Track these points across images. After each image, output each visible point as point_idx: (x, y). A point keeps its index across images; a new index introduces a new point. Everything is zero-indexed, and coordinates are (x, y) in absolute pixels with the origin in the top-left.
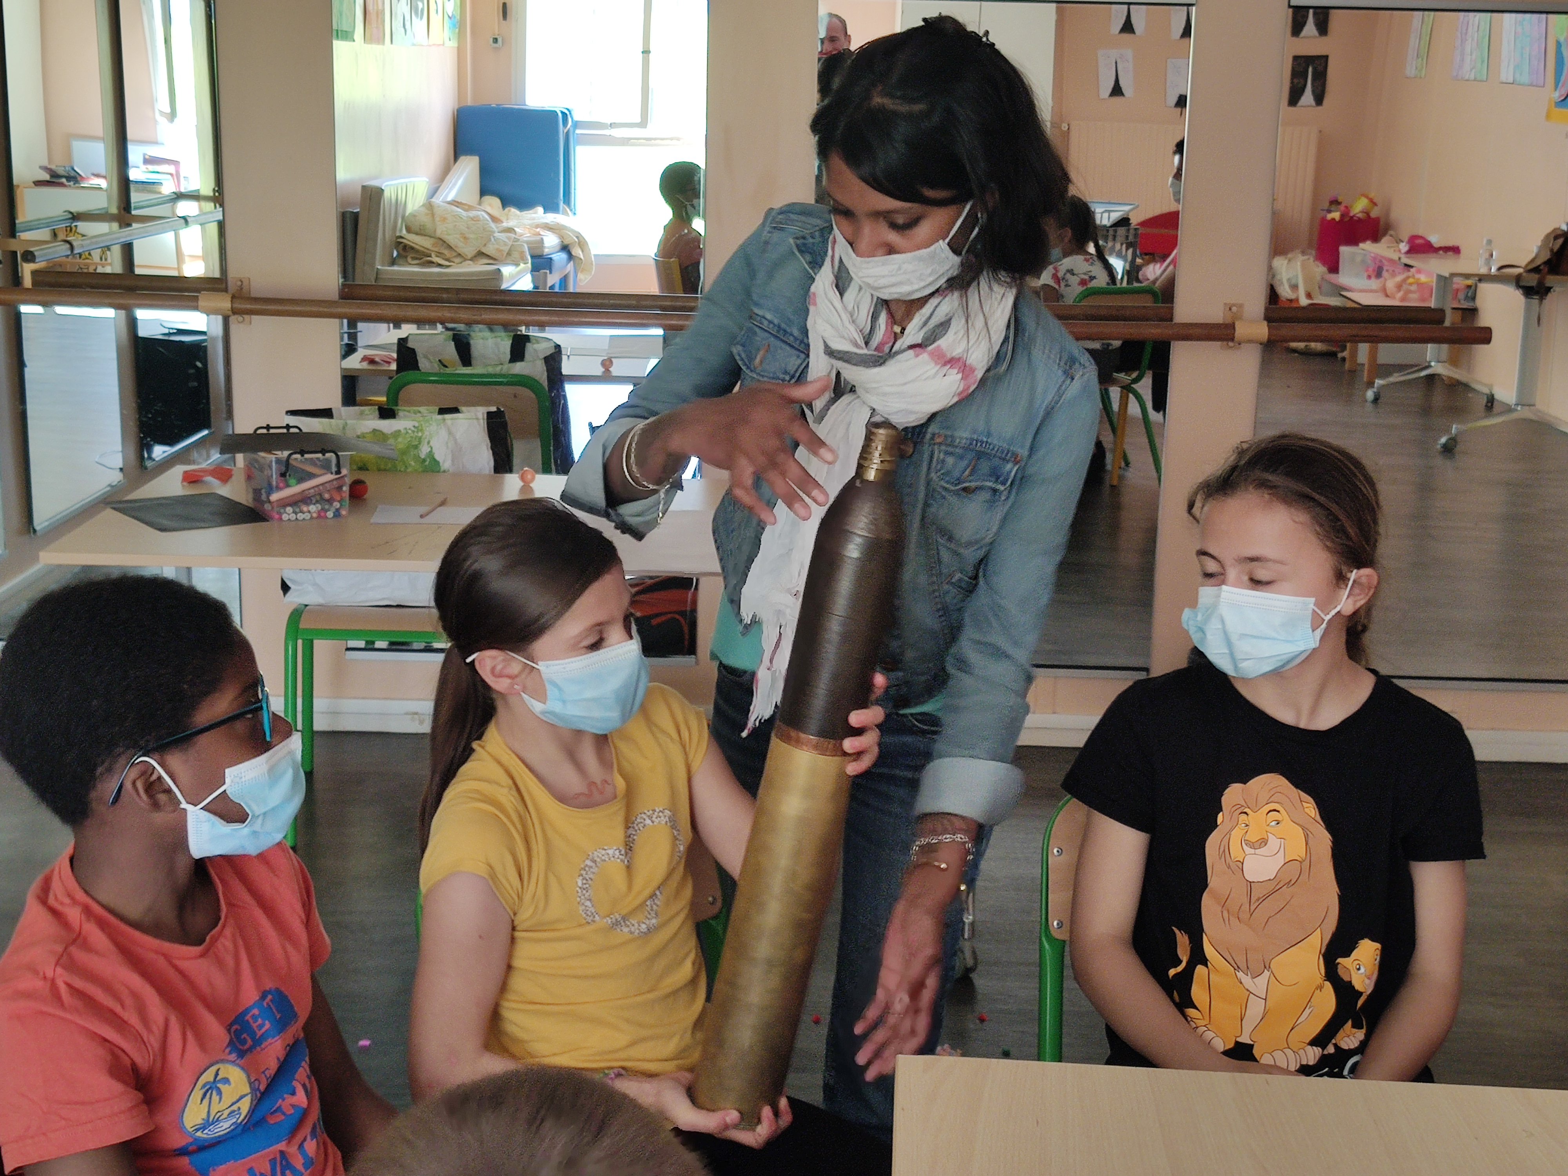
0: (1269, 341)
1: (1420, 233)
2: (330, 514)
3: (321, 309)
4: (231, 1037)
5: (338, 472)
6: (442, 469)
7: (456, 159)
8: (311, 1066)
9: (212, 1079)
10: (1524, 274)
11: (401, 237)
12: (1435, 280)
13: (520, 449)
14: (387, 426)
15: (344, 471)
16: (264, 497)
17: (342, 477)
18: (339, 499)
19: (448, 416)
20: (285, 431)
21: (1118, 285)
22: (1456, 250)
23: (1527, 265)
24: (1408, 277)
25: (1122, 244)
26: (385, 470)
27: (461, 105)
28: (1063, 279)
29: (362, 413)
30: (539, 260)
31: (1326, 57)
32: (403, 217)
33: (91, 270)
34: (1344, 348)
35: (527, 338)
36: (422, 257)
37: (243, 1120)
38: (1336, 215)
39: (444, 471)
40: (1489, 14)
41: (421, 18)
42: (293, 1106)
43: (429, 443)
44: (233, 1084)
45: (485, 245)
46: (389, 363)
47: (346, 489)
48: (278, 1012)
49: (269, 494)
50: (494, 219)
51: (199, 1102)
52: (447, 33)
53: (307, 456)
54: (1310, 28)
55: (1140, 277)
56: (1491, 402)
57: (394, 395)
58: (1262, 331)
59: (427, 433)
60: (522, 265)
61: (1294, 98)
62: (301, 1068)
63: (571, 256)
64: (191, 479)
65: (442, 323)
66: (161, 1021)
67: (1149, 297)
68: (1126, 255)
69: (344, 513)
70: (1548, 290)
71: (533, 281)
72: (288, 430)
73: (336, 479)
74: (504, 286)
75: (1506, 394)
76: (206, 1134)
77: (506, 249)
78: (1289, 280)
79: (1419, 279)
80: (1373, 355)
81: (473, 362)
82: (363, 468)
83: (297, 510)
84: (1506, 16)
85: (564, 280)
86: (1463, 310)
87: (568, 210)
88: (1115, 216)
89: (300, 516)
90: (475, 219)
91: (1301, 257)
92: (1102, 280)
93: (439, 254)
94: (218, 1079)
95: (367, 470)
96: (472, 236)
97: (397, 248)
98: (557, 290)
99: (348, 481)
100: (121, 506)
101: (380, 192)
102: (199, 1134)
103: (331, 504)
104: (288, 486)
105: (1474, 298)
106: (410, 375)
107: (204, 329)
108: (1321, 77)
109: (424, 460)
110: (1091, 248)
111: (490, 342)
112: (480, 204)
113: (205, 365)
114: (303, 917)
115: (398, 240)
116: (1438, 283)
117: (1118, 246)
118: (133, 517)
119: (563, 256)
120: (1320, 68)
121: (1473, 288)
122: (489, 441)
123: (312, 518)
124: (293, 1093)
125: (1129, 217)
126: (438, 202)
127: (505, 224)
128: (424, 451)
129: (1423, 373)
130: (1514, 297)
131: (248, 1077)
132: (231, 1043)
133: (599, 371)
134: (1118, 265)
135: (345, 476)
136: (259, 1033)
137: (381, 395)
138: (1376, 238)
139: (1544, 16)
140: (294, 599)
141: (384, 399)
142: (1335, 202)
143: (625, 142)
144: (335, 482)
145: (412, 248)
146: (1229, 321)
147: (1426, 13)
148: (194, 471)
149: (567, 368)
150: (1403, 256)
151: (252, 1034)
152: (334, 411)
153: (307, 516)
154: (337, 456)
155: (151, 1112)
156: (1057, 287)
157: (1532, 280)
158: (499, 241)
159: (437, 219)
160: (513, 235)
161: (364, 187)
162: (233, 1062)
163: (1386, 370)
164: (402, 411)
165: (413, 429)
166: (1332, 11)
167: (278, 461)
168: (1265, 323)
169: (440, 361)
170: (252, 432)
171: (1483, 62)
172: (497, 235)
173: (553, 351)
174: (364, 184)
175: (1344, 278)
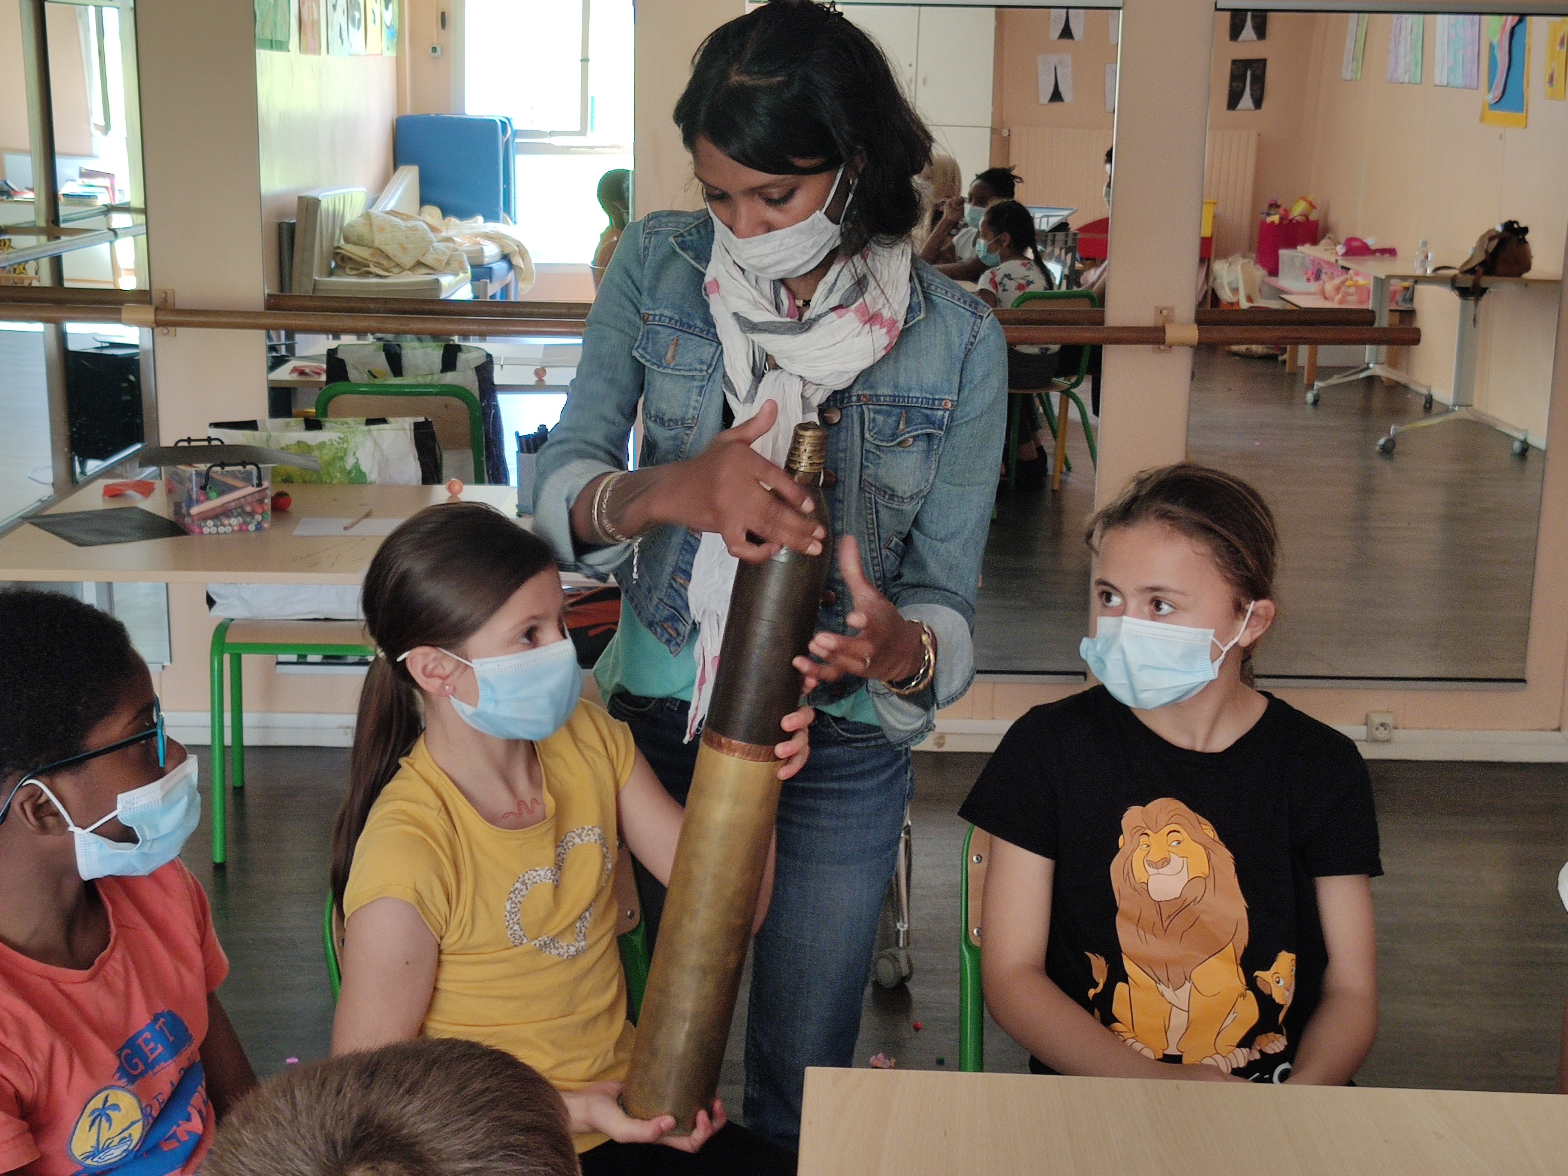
0: (1199, 343)
1: (1358, 235)
2: (252, 527)
3: (245, 320)
4: (121, 1062)
5: (259, 484)
6: (368, 481)
7: (395, 168)
8: (209, 1090)
9: (101, 1107)
10: (1460, 276)
11: (339, 248)
12: (1372, 281)
13: (449, 460)
14: (313, 437)
15: (266, 484)
16: (184, 510)
17: (265, 489)
18: (260, 511)
19: (373, 427)
20: (206, 443)
21: (1055, 289)
22: (1392, 252)
23: (1462, 266)
24: (1347, 279)
25: (1061, 250)
26: (309, 482)
27: (401, 115)
28: (1001, 283)
29: (287, 425)
30: (479, 270)
31: (1264, 61)
32: (341, 228)
33: (26, 284)
34: (1284, 351)
35: (458, 348)
36: (360, 267)
37: (135, 1147)
38: (1275, 218)
39: (371, 483)
40: (1422, 16)
41: (359, 28)
42: (188, 1132)
43: (354, 454)
44: (123, 1111)
45: (424, 255)
46: (319, 374)
47: (268, 501)
48: (171, 1035)
49: (189, 506)
50: (433, 229)
51: (88, 1129)
52: (385, 43)
53: (227, 468)
54: (1248, 32)
55: (1082, 281)
56: (1429, 402)
57: (324, 408)
58: (1192, 333)
59: (352, 444)
60: (462, 275)
61: (1233, 102)
62: (197, 1094)
63: (511, 266)
64: (112, 493)
65: (373, 334)
66: (46, 1048)
67: (1088, 301)
68: (1065, 259)
69: (266, 525)
70: (1484, 291)
71: (474, 290)
72: (209, 442)
73: (258, 492)
74: (443, 296)
75: (1444, 394)
76: (97, 1161)
77: (445, 259)
78: (1230, 283)
79: (1356, 281)
80: (1313, 356)
81: (404, 372)
82: (288, 480)
83: (219, 523)
84: (1439, 17)
85: (505, 289)
86: (1401, 312)
87: (509, 219)
88: (1054, 221)
89: (222, 529)
90: (414, 229)
91: (1241, 261)
92: (1039, 285)
93: (378, 265)
94: (108, 1104)
95: (292, 482)
96: (410, 246)
97: (335, 259)
98: (498, 299)
99: (270, 493)
100: (40, 520)
101: (316, 202)
102: (89, 1162)
103: (253, 518)
104: (208, 499)
105: (1411, 300)
106: (339, 386)
107: (136, 342)
108: (1259, 81)
109: (350, 472)
110: (1030, 254)
111: (420, 352)
112: (420, 214)
113: (138, 377)
114: (198, 936)
115: (337, 251)
116: (1375, 285)
117: (1057, 251)
118: (52, 532)
119: (504, 265)
120: (1259, 72)
121: (1411, 290)
122: (416, 452)
123: (233, 531)
124: (189, 1119)
125: (1068, 221)
126: (376, 212)
127: (444, 234)
128: (350, 463)
129: (1363, 375)
130: (1448, 298)
131: (140, 1101)
132: (121, 1068)
133: (532, 380)
134: (1056, 269)
135: (267, 488)
136: (151, 1057)
137: (310, 406)
138: (1315, 242)
139: (1477, 17)
140: (220, 613)
141: (314, 410)
142: (1274, 206)
143: (565, 150)
144: (256, 495)
145: (350, 259)
146: (1160, 324)
147: (1361, 15)
148: (116, 485)
149: (499, 378)
150: (1340, 258)
151: (144, 1058)
152: (258, 423)
153: (228, 529)
154: (259, 469)
155: (37, 1140)
156: (994, 291)
157: (1468, 281)
158: (438, 249)
159: (375, 229)
160: (451, 245)
161: (300, 198)
162: (123, 1088)
163: (1326, 372)
164: (328, 422)
165: (338, 440)
166: (1270, 14)
167: (198, 474)
168: (1196, 326)
169: (369, 371)
170: (172, 444)
171: (1416, 65)
172: (435, 244)
173: (484, 360)
174: (301, 195)
175: (1284, 281)
